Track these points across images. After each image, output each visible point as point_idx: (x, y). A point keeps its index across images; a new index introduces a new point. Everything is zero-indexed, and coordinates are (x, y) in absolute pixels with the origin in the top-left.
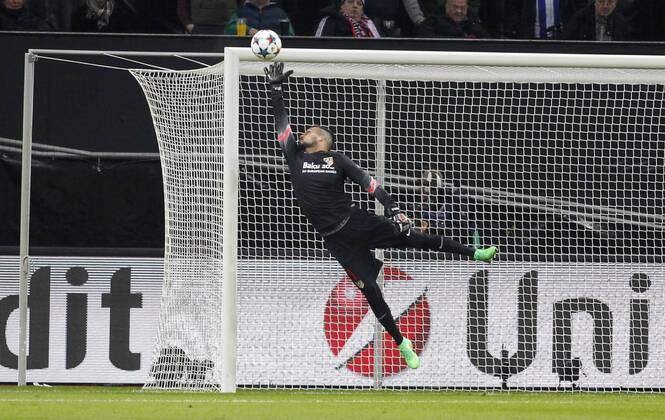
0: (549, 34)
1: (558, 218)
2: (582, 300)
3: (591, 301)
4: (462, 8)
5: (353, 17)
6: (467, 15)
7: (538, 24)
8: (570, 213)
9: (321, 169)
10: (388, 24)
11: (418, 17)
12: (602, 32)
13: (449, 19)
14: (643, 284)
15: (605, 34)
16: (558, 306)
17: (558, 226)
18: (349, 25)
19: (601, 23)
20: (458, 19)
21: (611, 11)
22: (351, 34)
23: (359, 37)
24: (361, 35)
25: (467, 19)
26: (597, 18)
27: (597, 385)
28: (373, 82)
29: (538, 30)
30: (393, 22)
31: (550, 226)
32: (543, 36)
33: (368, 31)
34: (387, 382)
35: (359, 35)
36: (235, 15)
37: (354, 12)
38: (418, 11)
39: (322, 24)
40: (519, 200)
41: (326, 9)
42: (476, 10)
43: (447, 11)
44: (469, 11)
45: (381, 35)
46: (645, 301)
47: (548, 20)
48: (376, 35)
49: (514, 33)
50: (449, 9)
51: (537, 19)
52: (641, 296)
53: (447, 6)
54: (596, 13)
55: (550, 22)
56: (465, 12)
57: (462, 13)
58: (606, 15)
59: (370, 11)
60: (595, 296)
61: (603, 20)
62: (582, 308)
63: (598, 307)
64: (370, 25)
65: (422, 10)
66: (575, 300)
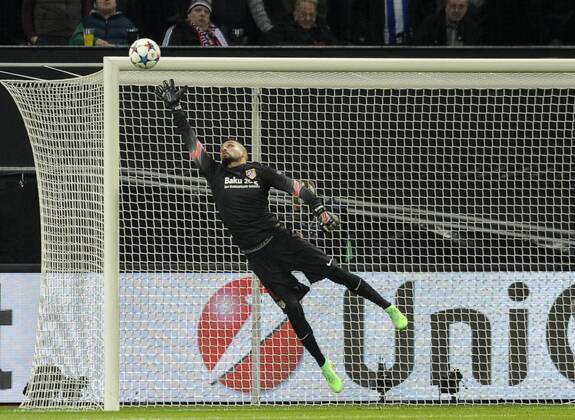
0: (399, 40)
1: (416, 227)
2: (458, 310)
3: (467, 311)
4: (311, 15)
5: (201, 26)
6: (317, 21)
7: (387, 30)
8: (427, 222)
9: (243, 184)
10: (237, 32)
11: (266, 25)
12: (453, 37)
13: (297, 27)
14: (520, 293)
15: (457, 39)
16: (433, 317)
17: (416, 235)
18: (195, 33)
19: (452, 28)
20: (307, 27)
21: (462, 16)
22: (199, 43)
23: (207, 46)
24: (209, 44)
25: (315, 25)
26: (448, 23)
27: (473, 397)
28: (249, 90)
29: (387, 35)
30: (241, 30)
31: (408, 235)
32: (393, 42)
33: (215, 40)
34: (266, 397)
35: (207, 44)
36: (81, 25)
37: (202, 20)
38: (266, 18)
39: (169, 32)
40: (368, 209)
41: (173, 18)
42: (324, 17)
43: (296, 19)
44: (317, 18)
45: (229, 43)
46: (522, 311)
47: (397, 25)
48: (224, 43)
49: (362, 39)
50: (297, 16)
51: (386, 25)
52: (518, 305)
53: (295, 13)
54: (447, 18)
55: (399, 27)
56: (314, 20)
57: (311, 20)
58: (458, 19)
59: (217, 19)
60: (471, 306)
61: (453, 25)
62: (458, 319)
63: (473, 318)
64: (218, 33)
65: (269, 18)
66: (451, 311)
